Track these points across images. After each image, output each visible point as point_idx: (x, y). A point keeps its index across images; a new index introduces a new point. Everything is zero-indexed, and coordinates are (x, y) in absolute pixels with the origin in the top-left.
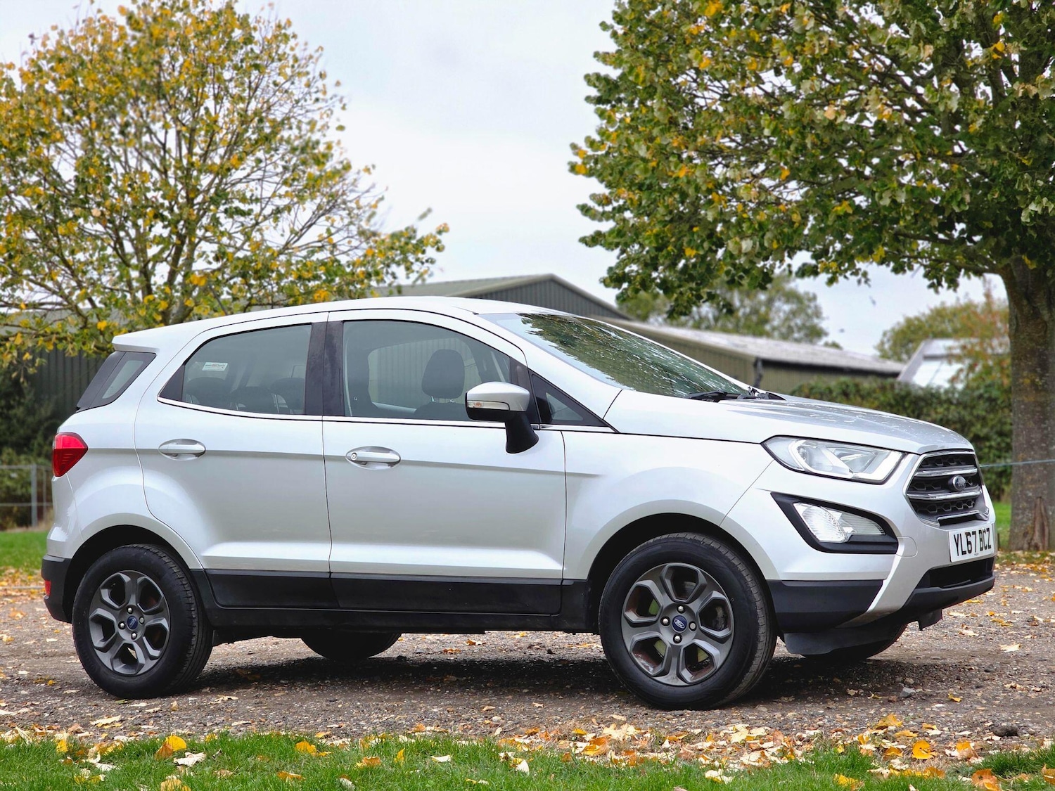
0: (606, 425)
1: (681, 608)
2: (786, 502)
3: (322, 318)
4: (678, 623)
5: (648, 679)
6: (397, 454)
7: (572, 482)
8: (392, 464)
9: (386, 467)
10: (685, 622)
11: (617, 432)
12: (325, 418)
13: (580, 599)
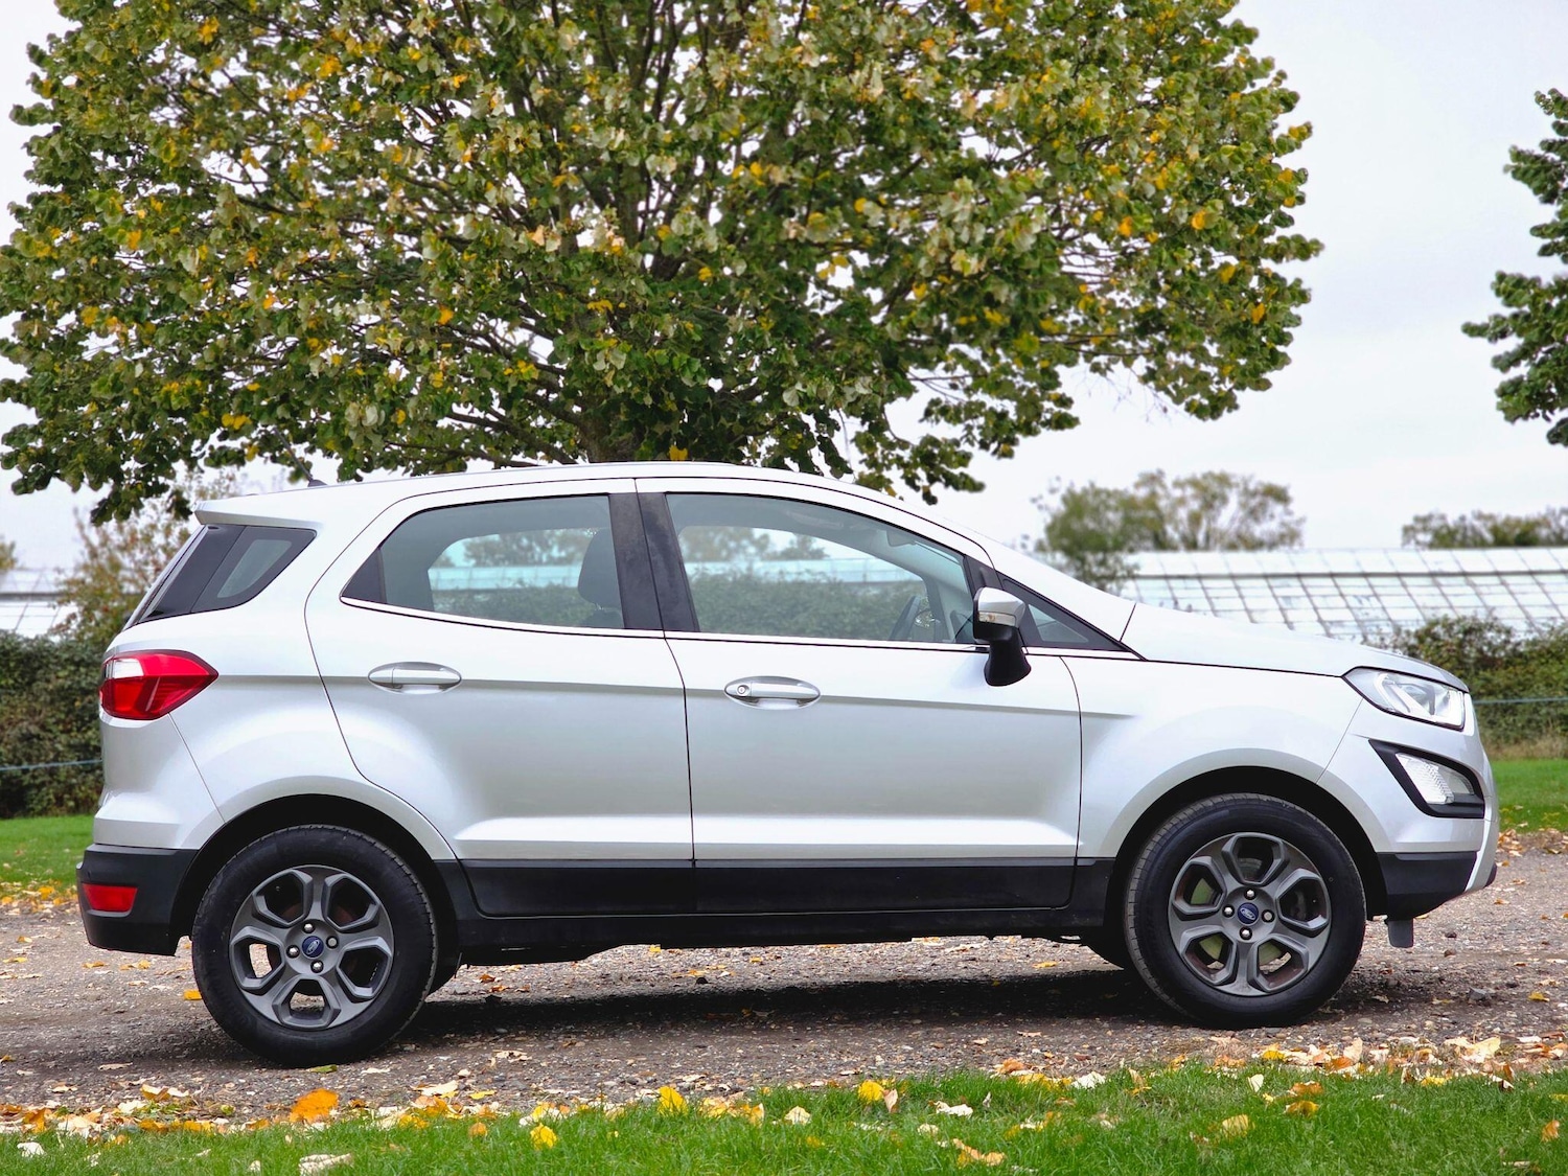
0: (1125, 649)
1: (1250, 893)
2: (1389, 753)
3: (627, 487)
4: (1247, 913)
5: (1209, 990)
6: (811, 686)
7: (1089, 726)
8: (803, 701)
9: (794, 706)
10: (1255, 911)
11: (1142, 659)
12: (669, 634)
13: (1101, 886)
